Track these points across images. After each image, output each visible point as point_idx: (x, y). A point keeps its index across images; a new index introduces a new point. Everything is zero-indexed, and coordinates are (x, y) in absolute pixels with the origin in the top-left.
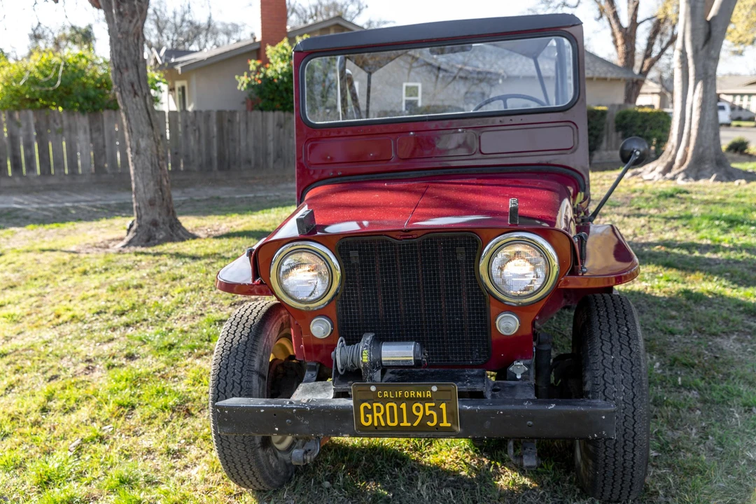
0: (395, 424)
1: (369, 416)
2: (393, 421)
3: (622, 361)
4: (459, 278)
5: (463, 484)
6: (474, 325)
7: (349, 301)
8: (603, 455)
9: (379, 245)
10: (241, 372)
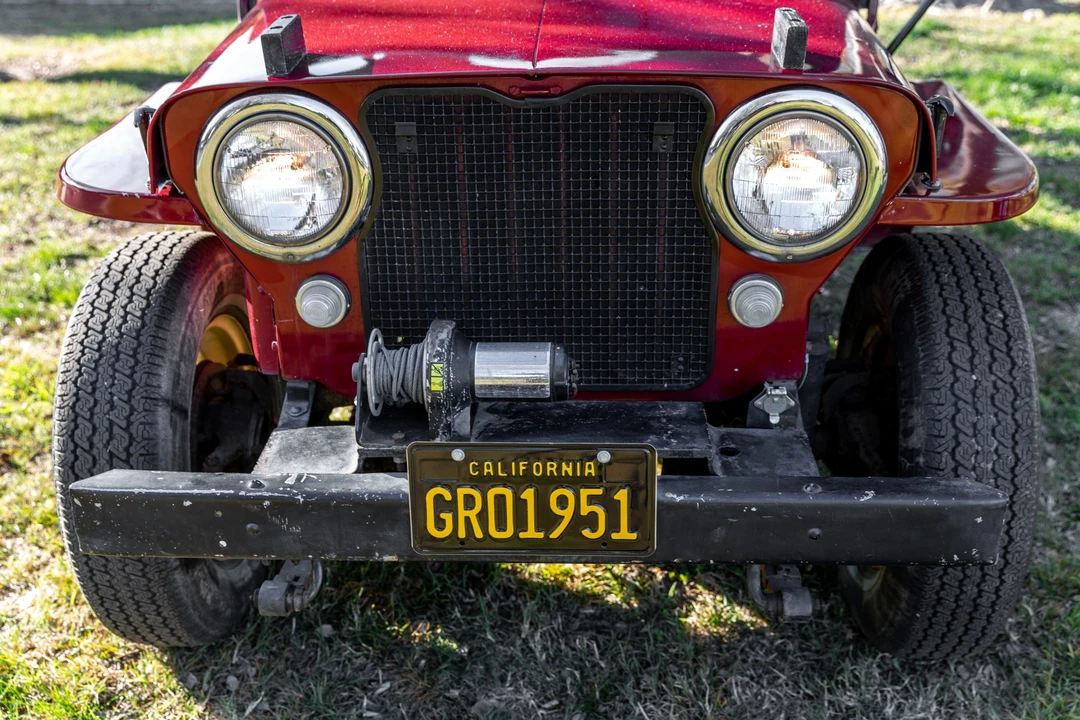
0: (509, 533)
1: (447, 517)
2: (502, 526)
3: (995, 386)
4: (653, 195)
5: (613, 624)
6: (679, 304)
7: (391, 243)
8: (937, 582)
9: (468, 110)
10: (128, 402)
